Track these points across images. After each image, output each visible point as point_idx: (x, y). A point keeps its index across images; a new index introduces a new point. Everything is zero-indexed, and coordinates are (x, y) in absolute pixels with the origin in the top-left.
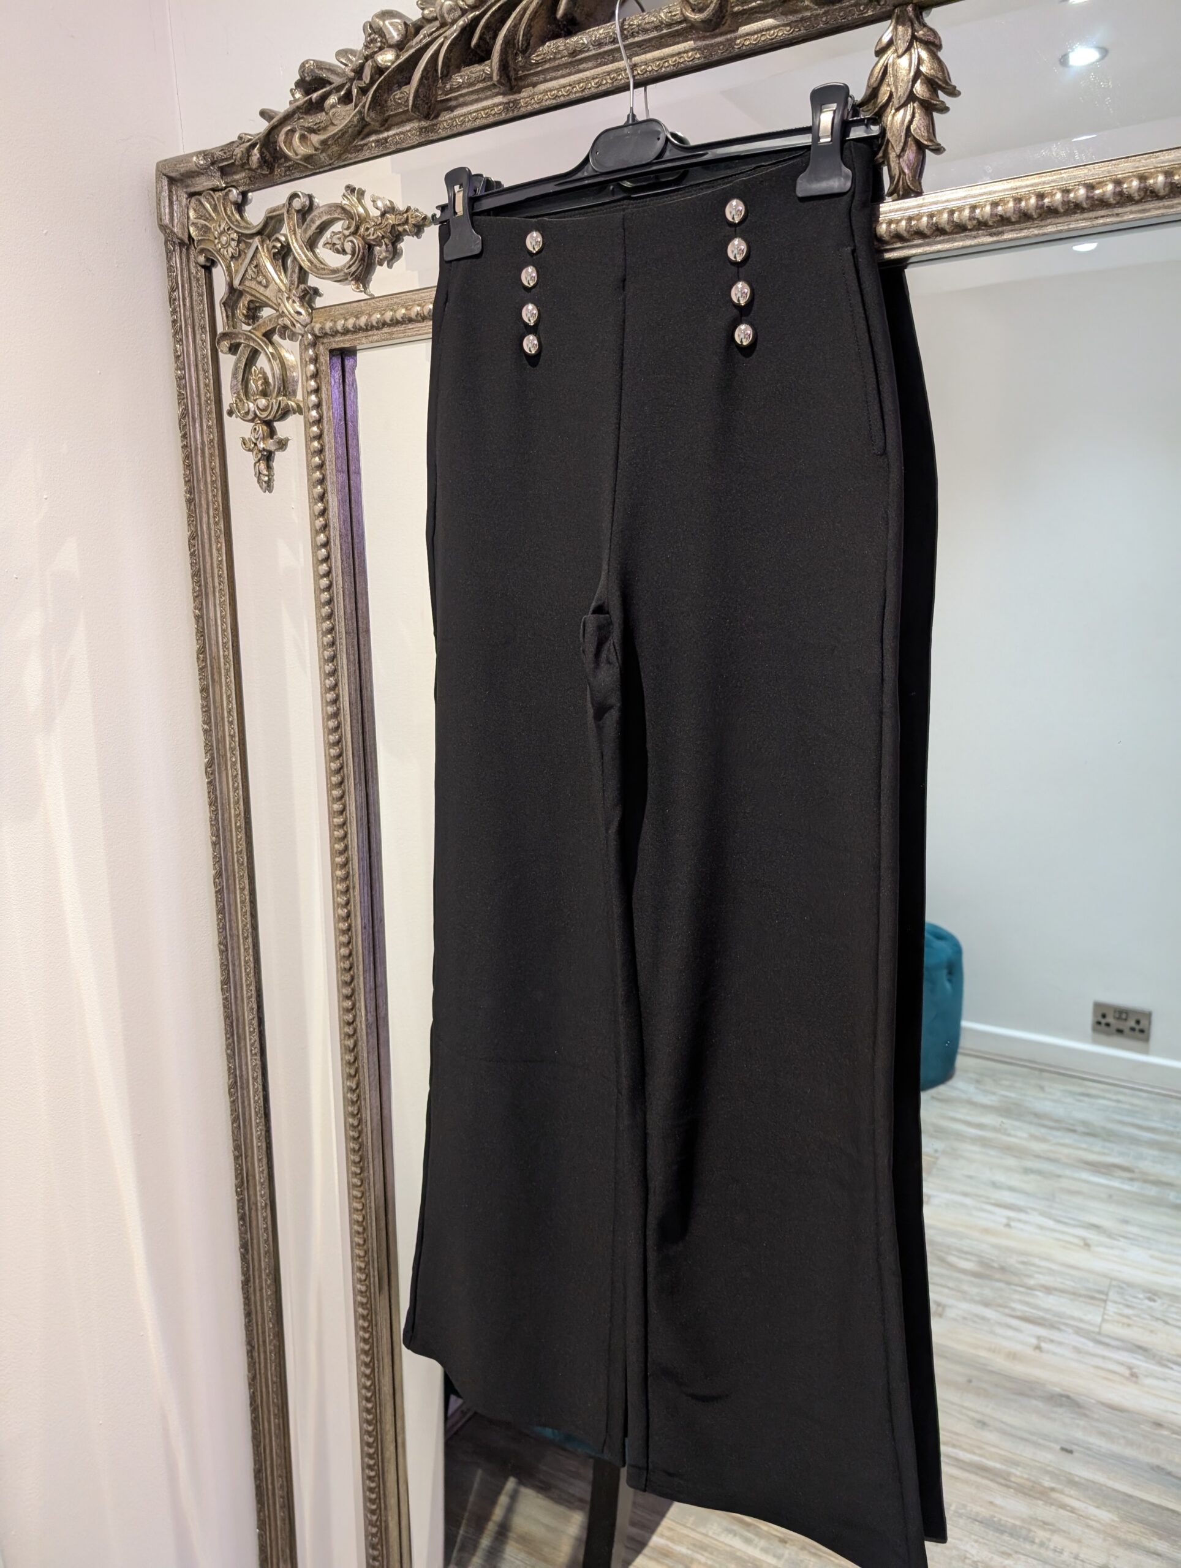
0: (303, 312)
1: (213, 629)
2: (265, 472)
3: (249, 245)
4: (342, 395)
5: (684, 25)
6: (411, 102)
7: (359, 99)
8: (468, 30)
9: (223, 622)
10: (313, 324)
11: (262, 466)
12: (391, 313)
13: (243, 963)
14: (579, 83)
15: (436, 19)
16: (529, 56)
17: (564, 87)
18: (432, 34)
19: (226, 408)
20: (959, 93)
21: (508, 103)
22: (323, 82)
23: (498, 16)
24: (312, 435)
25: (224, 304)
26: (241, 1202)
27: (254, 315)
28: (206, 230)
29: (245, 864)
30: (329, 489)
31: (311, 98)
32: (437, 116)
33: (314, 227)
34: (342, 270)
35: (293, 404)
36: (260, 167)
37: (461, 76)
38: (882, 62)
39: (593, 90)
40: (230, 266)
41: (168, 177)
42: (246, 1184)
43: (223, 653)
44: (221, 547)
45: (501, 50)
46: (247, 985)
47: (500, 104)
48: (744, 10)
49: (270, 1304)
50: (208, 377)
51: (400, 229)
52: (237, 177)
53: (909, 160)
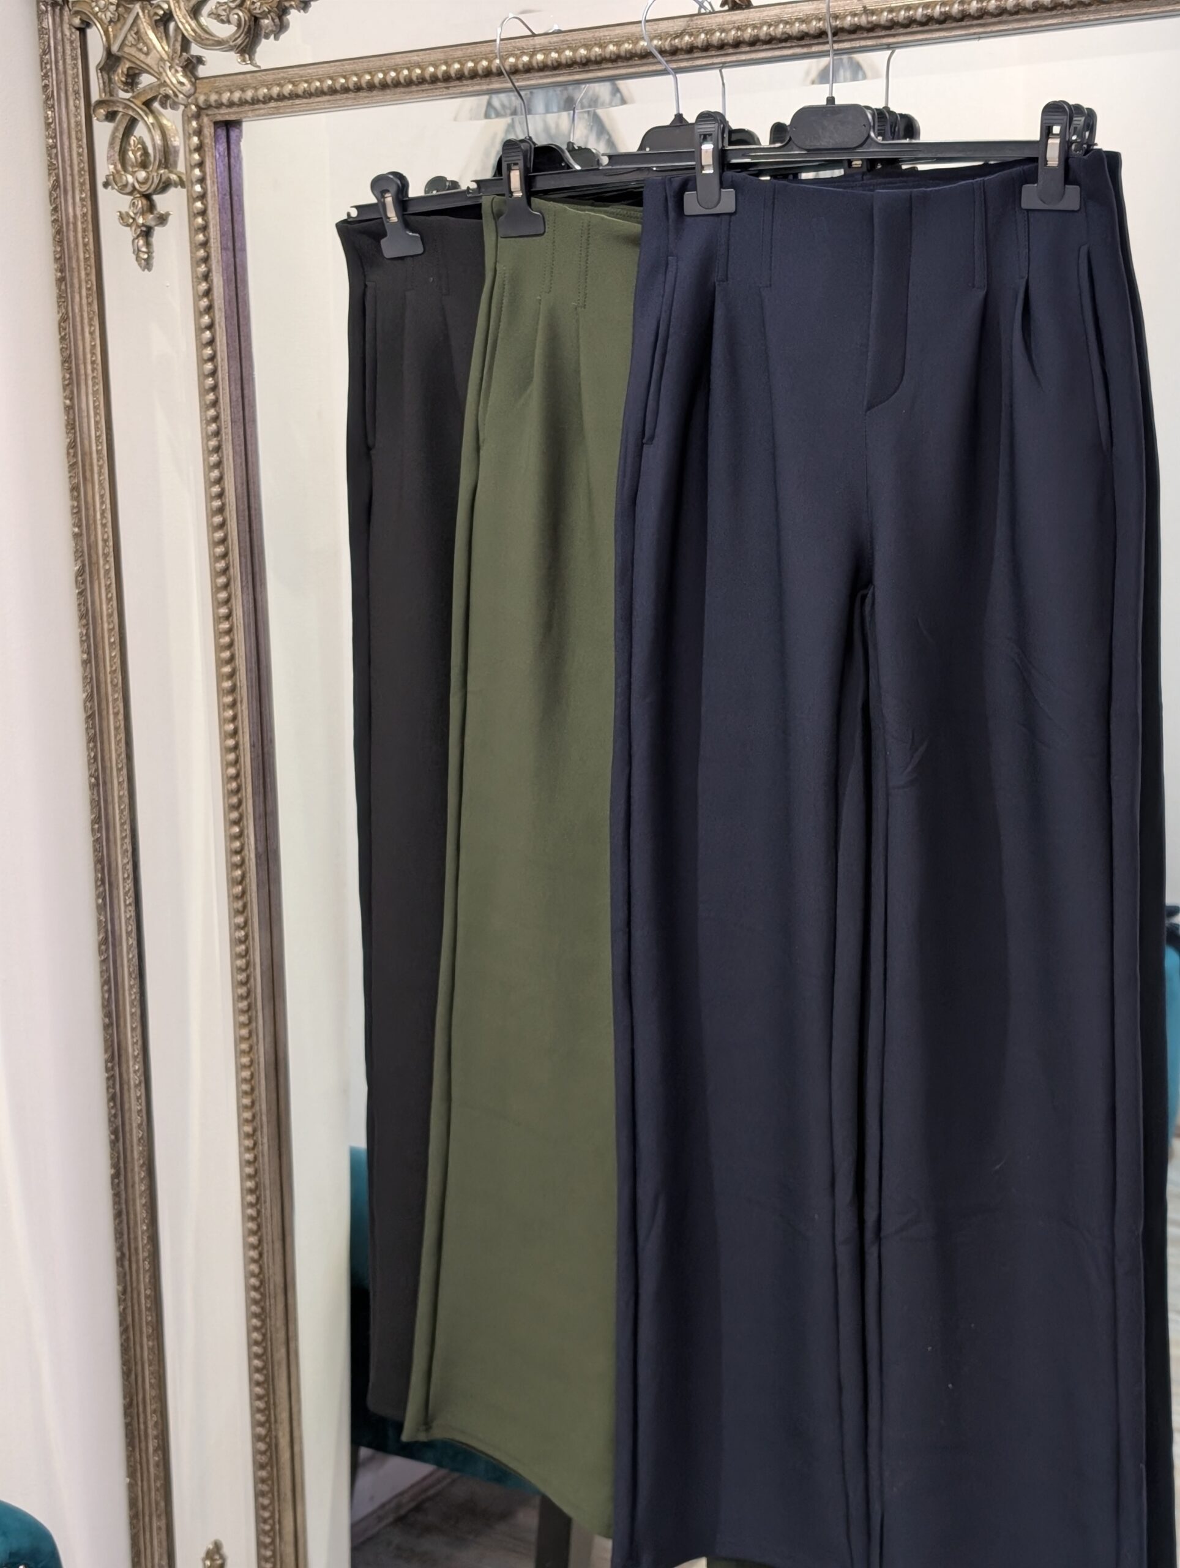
0: (184, 80)
1: (85, 419)
2: (144, 249)
3: (128, 13)
4: (227, 170)
9: (96, 414)
10: (197, 95)
11: (141, 242)
12: (278, 89)
13: (116, 799)
19: (101, 179)
24: (196, 211)
25: (101, 70)
27: (133, 82)
29: (120, 686)
30: (214, 268)
34: (228, 42)
35: (175, 177)
40: (108, 31)
43: (96, 449)
44: (94, 331)
46: (121, 824)
50: (81, 146)
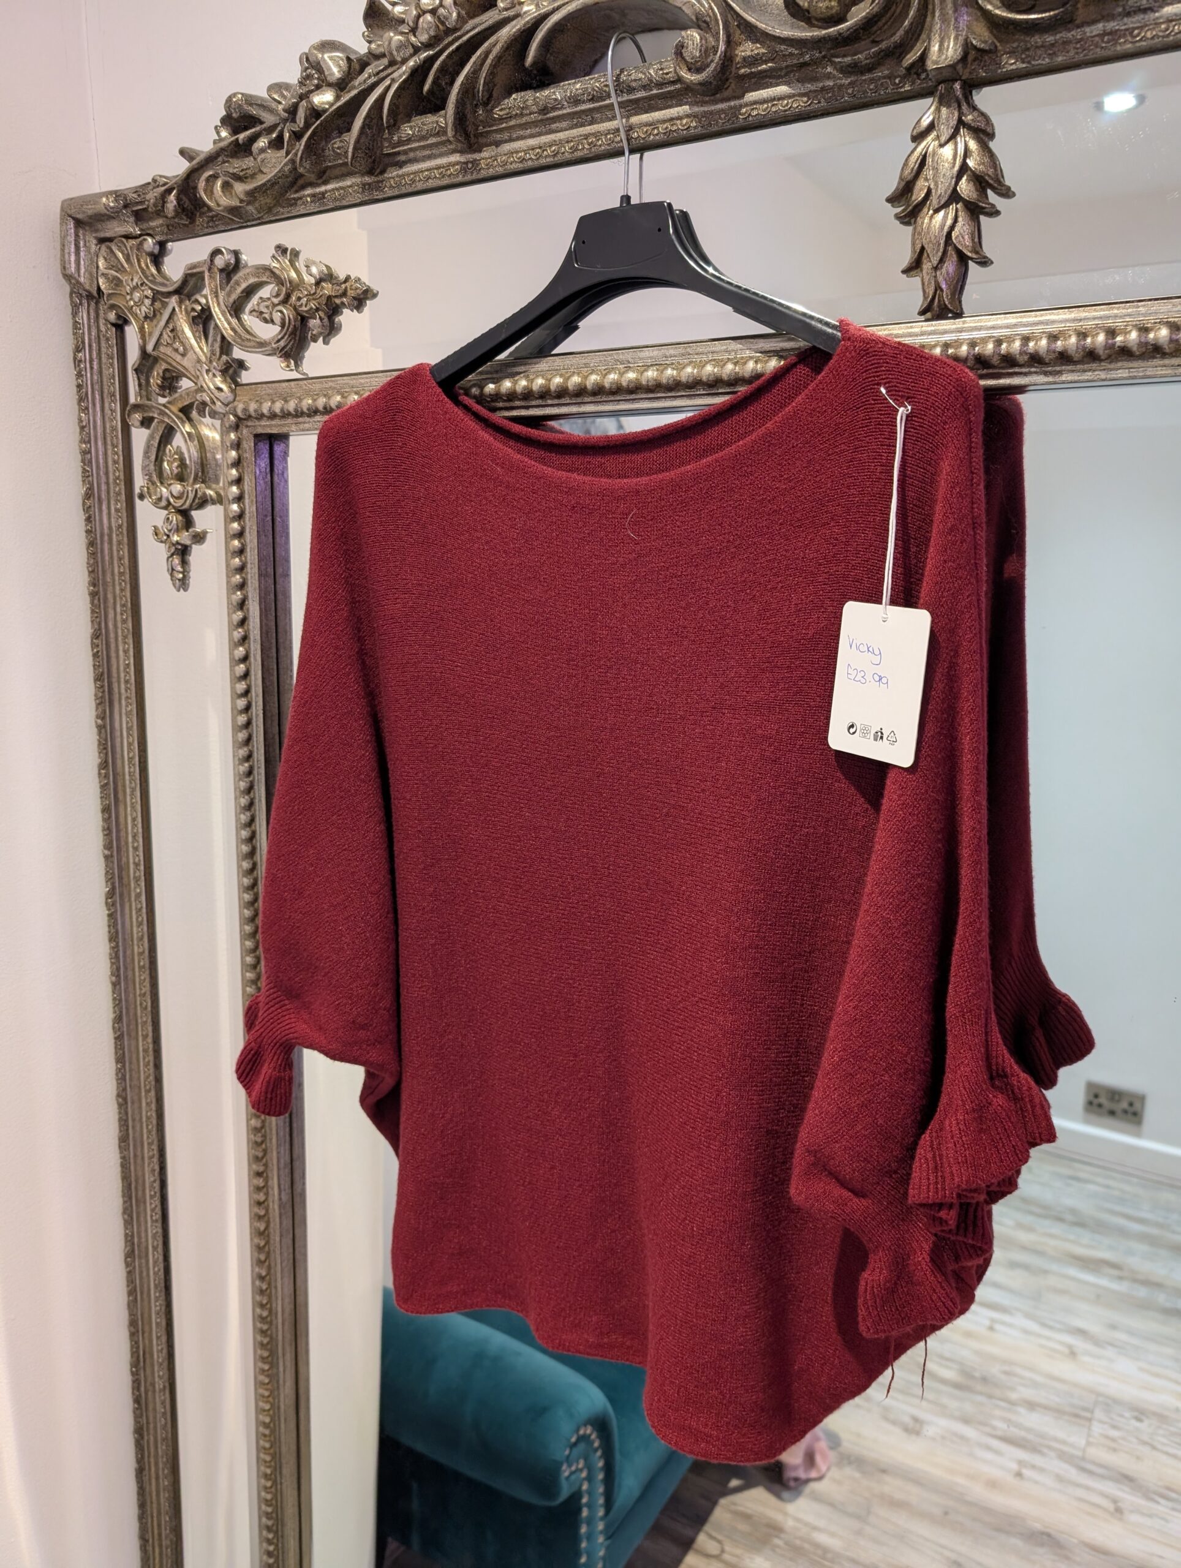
0: (223, 386)
1: (118, 740)
2: (179, 568)
3: (165, 305)
4: (268, 487)
5: (678, 86)
6: (350, 154)
7: (291, 145)
8: (419, 73)
9: (129, 735)
10: (236, 403)
11: (176, 560)
12: (325, 399)
13: (144, 1119)
14: (550, 146)
15: (383, 55)
16: (492, 110)
17: (533, 149)
18: (378, 73)
19: (137, 491)
20: (1014, 195)
21: (466, 163)
22: (252, 121)
23: (456, 58)
24: (232, 533)
25: (137, 370)
26: (136, 1384)
27: (170, 384)
28: (118, 283)
29: (149, 1009)
30: (250, 595)
31: (237, 140)
32: (383, 172)
33: (239, 290)
34: (270, 343)
35: (212, 493)
36: (177, 214)
37: (411, 128)
38: (919, 149)
39: (568, 156)
40: (144, 328)
41: (74, 218)
42: (142, 1364)
43: (129, 770)
44: (128, 649)
45: (457, 100)
46: (149, 1144)
47: (457, 163)
48: (752, 73)
49: (167, 1495)
50: (117, 453)
51: (338, 301)
52: (153, 224)
53: (948, 273)
